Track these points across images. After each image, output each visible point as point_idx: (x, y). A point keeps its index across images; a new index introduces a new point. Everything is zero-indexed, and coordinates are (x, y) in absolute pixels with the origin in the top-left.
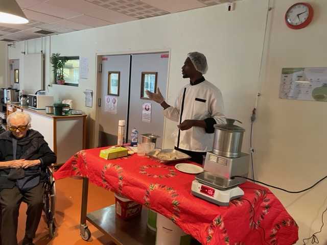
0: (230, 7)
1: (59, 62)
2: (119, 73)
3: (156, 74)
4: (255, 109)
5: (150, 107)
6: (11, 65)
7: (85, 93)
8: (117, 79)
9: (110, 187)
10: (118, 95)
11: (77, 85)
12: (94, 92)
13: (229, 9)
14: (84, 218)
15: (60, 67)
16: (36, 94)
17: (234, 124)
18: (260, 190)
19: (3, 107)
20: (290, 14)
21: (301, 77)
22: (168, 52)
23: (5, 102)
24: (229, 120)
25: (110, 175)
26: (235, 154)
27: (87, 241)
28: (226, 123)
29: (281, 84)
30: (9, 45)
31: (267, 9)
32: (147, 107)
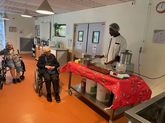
0: (133, 3)
1: (57, 26)
2: (83, 32)
3: (99, 32)
4: (141, 47)
5: (96, 47)
6: (36, 28)
7: (68, 40)
8: (82, 34)
9: (80, 74)
10: (82, 41)
11: (65, 37)
12: (72, 40)
13: (132, 4)
14: (70, 87)
15: (58, 29)
16: (48, 40)
17: (128, 52)
18: (137, 77)
19: (34, 45)
20: (158, 7)
21: (162, 34)
22: (105, 22)
23: (35, 44)
24: (126, 50)
25: (80, 70)
26: (128, 63)
27: (71, 95)
28: (125, 51)
29: (153, 37)
30: (35, 19)
31: (149, 4)
32: (95, 47)
